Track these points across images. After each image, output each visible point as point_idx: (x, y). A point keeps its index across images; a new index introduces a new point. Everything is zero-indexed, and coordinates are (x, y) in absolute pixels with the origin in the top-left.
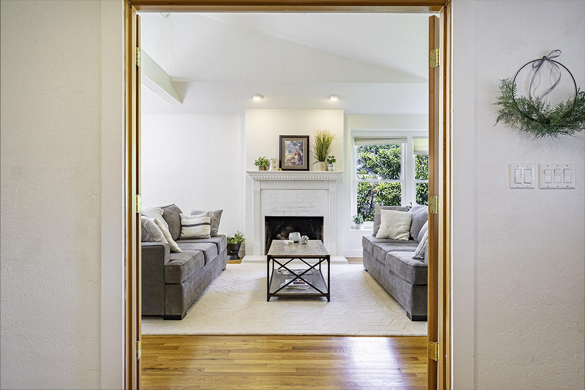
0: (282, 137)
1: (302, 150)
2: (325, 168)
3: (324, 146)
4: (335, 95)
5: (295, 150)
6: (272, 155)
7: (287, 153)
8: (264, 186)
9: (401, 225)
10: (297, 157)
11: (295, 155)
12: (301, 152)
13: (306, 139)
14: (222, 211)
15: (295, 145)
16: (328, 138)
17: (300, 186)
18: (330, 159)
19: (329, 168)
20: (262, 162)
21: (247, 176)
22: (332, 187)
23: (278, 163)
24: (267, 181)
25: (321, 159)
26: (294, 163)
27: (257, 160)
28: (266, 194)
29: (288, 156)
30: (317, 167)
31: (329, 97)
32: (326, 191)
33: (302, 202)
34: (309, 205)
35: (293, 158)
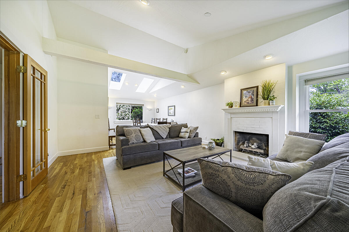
0: (242, 90)
1: (253, 95)
5: (249, 96)
6: (236, 100)
8: (232, 116)
10: (250, 99)
11: (249, 98)
12: (252, 96)
13: (256, 88)
15: (249, 92)
17: (252, 115)
18: (272, 98)
19: (271, 104)
22: (275, 116)
23: (239, 104)
25: (266, 98)
26: (248, 103)
27: (227, 103)
28: (234, 120)
29: (245, 99)
30: (263, 104)
31: (265, 57)
32: (270, 118)
33: (253, 125)
34: (258, 127)
35: (248, 100)
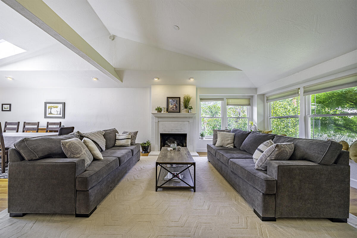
0: (168, 98)
1: (177, 104)
2: (187, 112)
3: (187, 101)
4: (192, 78)
5: (174, 104)
6: (164, 105)
7: (170, 105)
8: (160, 120)
9: (229, 140)
10: (174, 106)
13: (179, 98)
14: (138, 131)
15: (174, 101)
16: (189, 98)
17: (176, 120)
18: (190, 107)
19: (190, 112)
20: (158, 109)
21: (152, 116)
22: (191, 121)
23: (166, 109)
24: (161, 117)
25: (186, 107)
26: (173, 109)
27: (157, 108)
28: (160, 123)
29: (170, 106)
30: (184, 111)
31: (190, 79)
32: (188, 122)
33: (177, 127)
34: (180, 128)
35: (173, 107)
